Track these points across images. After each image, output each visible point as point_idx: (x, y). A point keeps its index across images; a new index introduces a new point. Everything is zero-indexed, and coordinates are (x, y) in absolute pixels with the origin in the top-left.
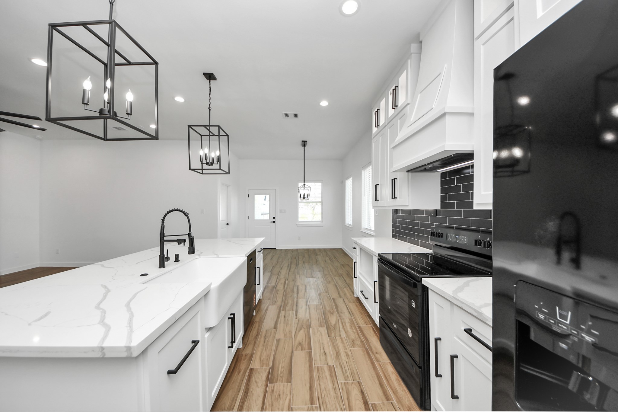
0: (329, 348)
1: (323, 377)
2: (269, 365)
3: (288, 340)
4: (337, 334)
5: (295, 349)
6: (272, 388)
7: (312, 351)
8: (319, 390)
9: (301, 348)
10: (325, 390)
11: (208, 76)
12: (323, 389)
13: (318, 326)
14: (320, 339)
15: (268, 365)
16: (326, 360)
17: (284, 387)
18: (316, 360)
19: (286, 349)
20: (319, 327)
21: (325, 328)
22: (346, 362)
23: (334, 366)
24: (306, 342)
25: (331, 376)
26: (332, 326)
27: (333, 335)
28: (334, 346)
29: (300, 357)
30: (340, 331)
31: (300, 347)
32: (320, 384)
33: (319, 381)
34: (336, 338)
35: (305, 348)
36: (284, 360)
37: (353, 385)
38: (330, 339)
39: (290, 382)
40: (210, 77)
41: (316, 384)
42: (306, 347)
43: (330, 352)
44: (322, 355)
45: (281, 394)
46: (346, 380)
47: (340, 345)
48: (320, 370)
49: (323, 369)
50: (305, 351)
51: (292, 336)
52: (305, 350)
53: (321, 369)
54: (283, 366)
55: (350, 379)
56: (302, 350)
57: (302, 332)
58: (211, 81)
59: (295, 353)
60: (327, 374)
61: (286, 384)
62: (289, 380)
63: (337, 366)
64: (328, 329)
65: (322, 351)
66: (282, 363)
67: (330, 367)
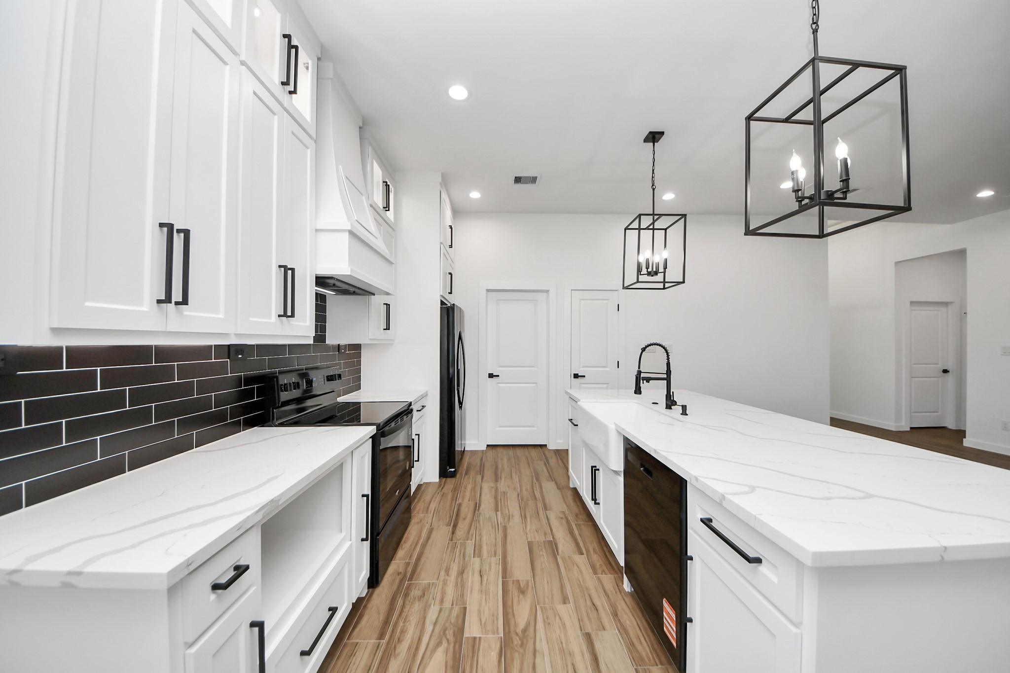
0: (472, 583)
1: (491, 546)
2: (561, 557)
3: (546, 600)
4: (447, 614)
5: (530, 584)
6: (546, 536)
7: (502, 578)
8: (497, 534)
9: (520, 585)
10: (490, 535)
12: (493, 536)
13: (482, 641)
14: (484, 600)
15: (563, 559)
16: (482, 564)
17: (535, 537)
18: (497, 564)
19: (546, 582)
20: (480, 638)
21: (467, 634)
22: (454, 561)
23: (474, 557)
24: (512, 595)
25: (481, 546)
26: (448, 640)
27: (456, 610)
28: (463, 586)
29: (520, 571)
30: (435, 624)
31: (522, 586)
32: (496, 539)
33: (496, 542)
34: (452, 605)
35: (513, 583)
36: (544, 566)
37: (458, 538)
38: (464, 603)
39: (529, 542)
41: (499, 540)
42: (511, 587)
43: (473, 575)
44: (486, 571)
45: (536, 533)
46: (465, 542)
47: (450, 589)
48: (493, 553)
49: (488, 553)
50: (513, 579)
51: (542, 612)
52: (513, 581)
53: (491, 554)
54: (542, 557)
55: (459, 543)
56: (519, 580)
57: (522, 624)
59: (529, 577)
60: (485, 549)
61: (533, 540)
62: (530, 544)
63: (470, 556)
64: (460, 630)
65: (485, 578)
66: (544, 561)
67: (480, 556)
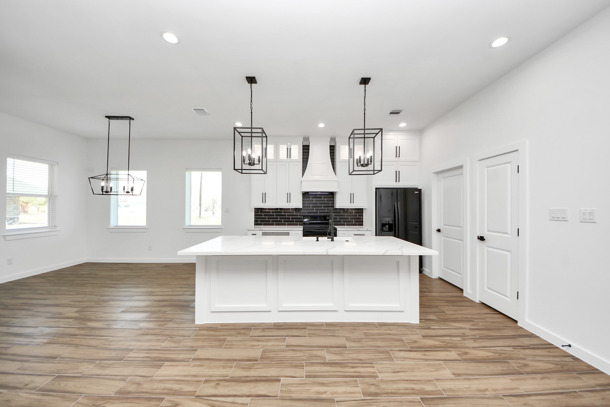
11: (249, 79)
40: (251, 80)
58: (253, 84)
